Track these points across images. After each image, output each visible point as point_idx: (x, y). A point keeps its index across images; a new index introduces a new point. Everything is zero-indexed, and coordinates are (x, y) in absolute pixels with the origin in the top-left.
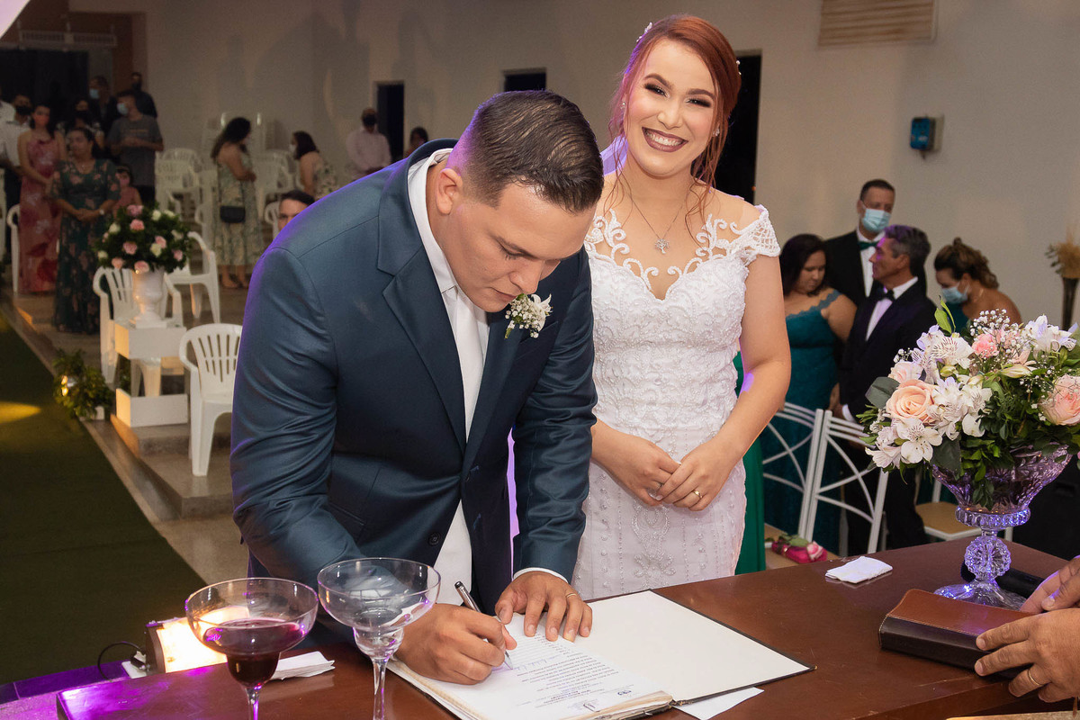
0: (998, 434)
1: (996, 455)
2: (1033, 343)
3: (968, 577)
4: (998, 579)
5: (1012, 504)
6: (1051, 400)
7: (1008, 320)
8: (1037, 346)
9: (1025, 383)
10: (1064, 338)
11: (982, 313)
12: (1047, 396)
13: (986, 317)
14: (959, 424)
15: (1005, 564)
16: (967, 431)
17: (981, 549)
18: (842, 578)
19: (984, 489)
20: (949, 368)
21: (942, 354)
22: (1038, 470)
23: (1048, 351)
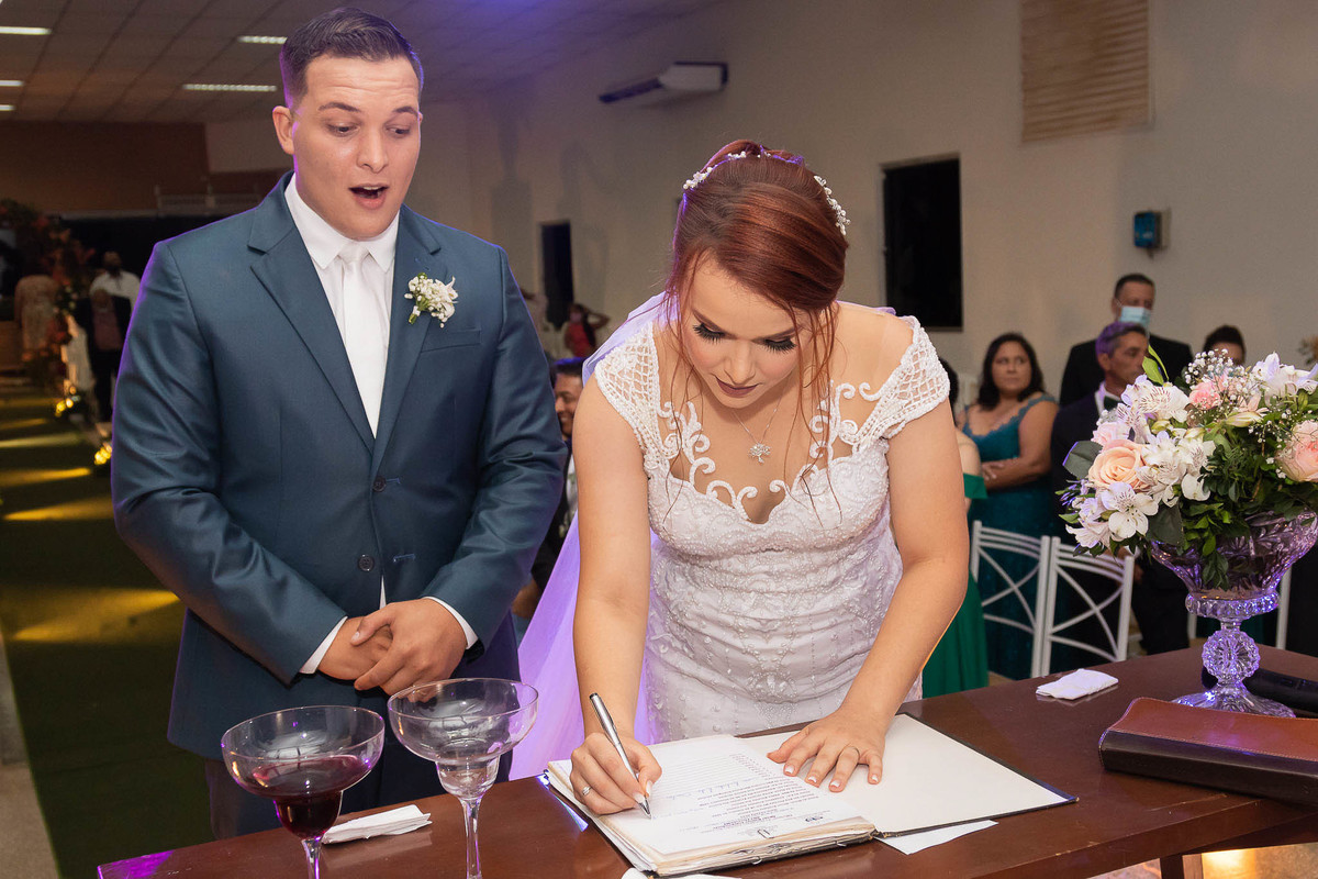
0: (1227, 496)
1: (1227, 520)
2: (1263, 387)
3: (1209, 681)
4: (1247, 682)
5: (1254, 586)
6: (1290, 451)
7: (1230, 362)
8: (1267, 389)
9: (1255, 430)
10: (1302, 378)
11: (1198, 355)
12: (1284, 445)
13: (1203, 360)
14: (1178, 488)
15: (1253, 662)
16: (1188, 494)
17: (1222, 646)
18: (1056, 695)
19: (1215, 566)
20: (1162, 423)
21: (1152, 407)
22: (1282, 541)
23: (1283, 395)
